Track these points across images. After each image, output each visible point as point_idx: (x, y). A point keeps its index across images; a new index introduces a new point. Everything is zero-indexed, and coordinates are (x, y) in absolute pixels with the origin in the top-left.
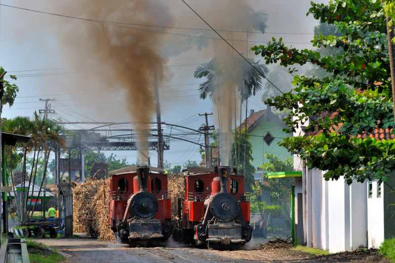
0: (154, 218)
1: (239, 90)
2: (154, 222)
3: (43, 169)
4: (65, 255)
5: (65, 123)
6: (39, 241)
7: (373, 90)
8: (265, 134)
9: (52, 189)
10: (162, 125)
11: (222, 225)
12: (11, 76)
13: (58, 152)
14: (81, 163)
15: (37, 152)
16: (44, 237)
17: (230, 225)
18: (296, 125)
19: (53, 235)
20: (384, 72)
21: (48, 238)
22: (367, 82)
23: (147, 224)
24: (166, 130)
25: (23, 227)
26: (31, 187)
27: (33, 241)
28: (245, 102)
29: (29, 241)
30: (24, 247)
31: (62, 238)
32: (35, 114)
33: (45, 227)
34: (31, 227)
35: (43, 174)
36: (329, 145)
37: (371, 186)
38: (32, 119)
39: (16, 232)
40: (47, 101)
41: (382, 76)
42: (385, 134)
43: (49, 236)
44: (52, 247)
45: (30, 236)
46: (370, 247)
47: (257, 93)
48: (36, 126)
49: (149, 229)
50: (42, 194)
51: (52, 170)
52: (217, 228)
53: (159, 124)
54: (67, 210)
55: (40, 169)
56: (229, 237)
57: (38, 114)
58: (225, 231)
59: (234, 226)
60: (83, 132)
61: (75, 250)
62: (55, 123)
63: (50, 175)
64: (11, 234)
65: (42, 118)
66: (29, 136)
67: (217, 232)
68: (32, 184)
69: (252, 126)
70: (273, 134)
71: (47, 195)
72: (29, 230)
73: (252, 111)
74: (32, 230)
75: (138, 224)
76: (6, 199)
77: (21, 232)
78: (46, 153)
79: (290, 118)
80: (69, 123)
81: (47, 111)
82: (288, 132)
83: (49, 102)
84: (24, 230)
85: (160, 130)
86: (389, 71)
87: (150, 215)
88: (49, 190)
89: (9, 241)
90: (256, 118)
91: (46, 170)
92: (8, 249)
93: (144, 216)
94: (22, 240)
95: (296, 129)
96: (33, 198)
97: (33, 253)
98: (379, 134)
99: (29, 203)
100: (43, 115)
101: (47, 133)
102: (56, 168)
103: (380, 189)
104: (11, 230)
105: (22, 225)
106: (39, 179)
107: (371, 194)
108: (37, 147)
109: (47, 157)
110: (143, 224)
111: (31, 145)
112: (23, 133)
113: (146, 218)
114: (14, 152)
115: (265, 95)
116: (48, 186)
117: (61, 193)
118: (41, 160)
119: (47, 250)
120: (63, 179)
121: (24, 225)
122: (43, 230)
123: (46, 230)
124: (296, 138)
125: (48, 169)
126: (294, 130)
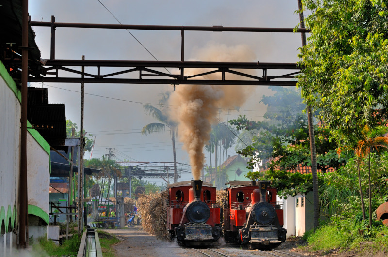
0: (206, 223)
1: (222, 144)
2: (206, 227)
3: (107, 188)
4: (120, 239)
5: (120, 162)
6: (105, 231)
7: (299, 144)
8: (237, 170)
9: (112, 200)
10: (177, 164)
11: (261, 229)
12: (90, 135)
13: (116, 179)
14: (129, 186)
15: (104, 179)
16: (108, 228)
17: (268, 229)
18: (254, 165)
19: (113, 227)
20: (305, 134)
21: (110, 229)
22: (295, 140)
23: (200, 228)
24: (179, 167)
25: (96, 223)
26: (101, 199)
27: (102, 230)
28: (226, 150)
29: (99, 230)
30: (96, 234)
31: (118, 229)
32: (103, 157)
33: (108, 222)
34: (101, 222)
35: (107, 191)
36: (273, 176)
37: (298, 200)
38: (101, 159)
39: (92, 225)
40: (110, 149)
41: (304, 137)
42: (306, 170)
43: (110, 228)
44: (112, 234)
45: (100, 227)
46: (297, 235)
47: (232, 146)
48: (104, 164)
49: (202, 232)
50: (107, 204)
51: (112, 189)
52: (258, 232)
53: (175, 163)
54: (121, 213)
55: (105, 189)
56: (267, 239)
57: (105, 157)
58: (265, 234)
59: (271, 229)
60: (131, 167)
61: (126, 236)
62: (115, 162)
63: (112, 192)
64: (89, 227)
65: (107, 159)
66: (100, 170)
67: (258, 235)
68: (101, 197)
69: (229, 165)
70: (241, 169)
71: (110, 204)
72: (99, 224)
73: (229, 156)
74: (101, 224)
75: (193, 228)
76: (86, 206)
77: (95, 225)
78: (109, 179)
79: (251, 161)
80: (123, 162)
81: (110, 155)
82: (250, 169)
83: (111, 150)
84: (96, 224)
85: (175, 166)
86: (308, 134)
87: (203, 220)
88: (110, 201)
89: (88, 231)
90: (232, 160)
91: (109, 189)
92: (87, 235)
93: (198, 221)
94: (95, 230)
95: (254, 167)
96: (102, 205)
97: (101, 238)
98: (303, 170)
99: (99, 208)
100: (108, 157)
101: (110, 168)
102: (115, 188)
103: (303, 202)
104: (89, 224)
105: (95, 221)
106: (105, 194)
107: (298, 205)
108: (104, 176)
109: (110, 182)
110: (197, 228)
111: (101, 175)
112: (96, 168)
113: (199, 223)
114: (90, 179)
115: (237, 146)
116: (110, 199)
117: (118, 203)
118: (106, 183)
119: (110, 236)
120: (119, 195)
121: (97, 221)
122: (107, 224)
123: (109, 224)
124: (255, 173)
125: (110, 189)
126: (253, 168)
